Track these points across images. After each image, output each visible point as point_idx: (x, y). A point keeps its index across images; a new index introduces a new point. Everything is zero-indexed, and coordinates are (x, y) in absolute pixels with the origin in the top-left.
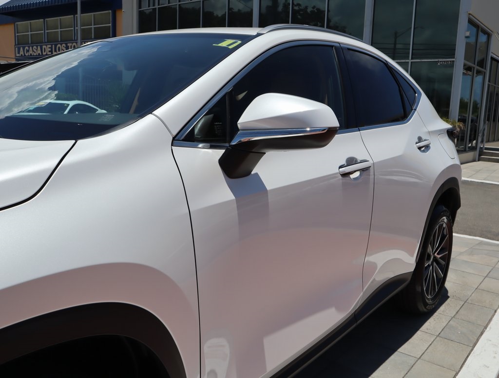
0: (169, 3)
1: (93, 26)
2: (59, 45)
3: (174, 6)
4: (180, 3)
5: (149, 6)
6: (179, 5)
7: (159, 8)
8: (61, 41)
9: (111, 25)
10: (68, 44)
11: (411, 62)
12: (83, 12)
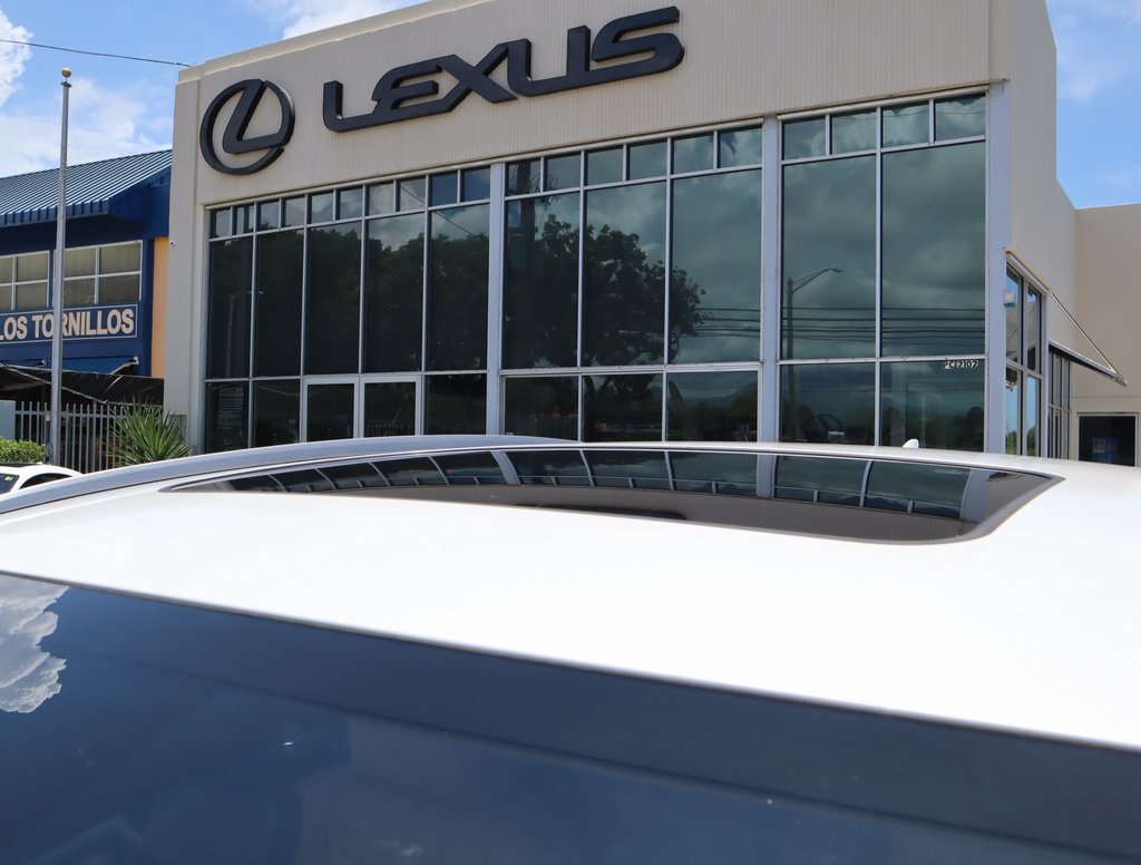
0: (283, 225)
1: (96, 276)
2: (11, 320)
3: (298, 232)
4: (309, 226)
5: (234, 233)
6: (309, 229)
7: (258, 236)
8: (17, 310)
9: (140, 272)
10: (34, 318)
11: (881, 363)
12: (69, 243)
